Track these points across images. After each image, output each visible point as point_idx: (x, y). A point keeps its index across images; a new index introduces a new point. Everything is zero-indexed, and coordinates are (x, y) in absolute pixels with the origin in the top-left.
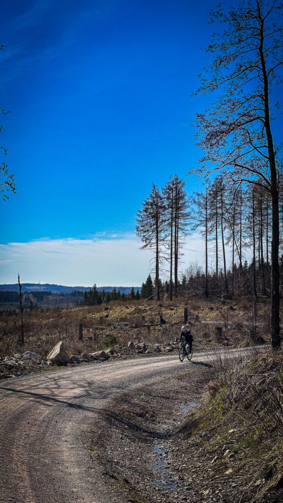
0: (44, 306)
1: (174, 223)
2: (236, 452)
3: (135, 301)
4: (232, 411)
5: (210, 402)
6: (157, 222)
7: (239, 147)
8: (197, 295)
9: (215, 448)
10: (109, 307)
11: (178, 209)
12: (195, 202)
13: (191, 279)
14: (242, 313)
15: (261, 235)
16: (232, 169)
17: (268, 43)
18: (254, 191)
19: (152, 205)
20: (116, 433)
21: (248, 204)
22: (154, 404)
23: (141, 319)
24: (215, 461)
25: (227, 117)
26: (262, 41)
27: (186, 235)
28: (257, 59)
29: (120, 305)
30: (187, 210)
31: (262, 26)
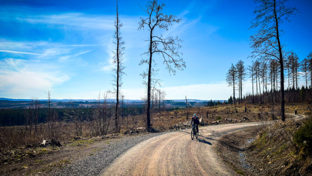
0: (194, 107)
1: (240, 77)
2: (272, 156)
3: (226, 105)
4: (269, 142)
5: (260, 139)
6: (234, 77)
7: (267, 47)
8: (249, 103)
9: (263, 155)
10: (217, 107)
11: (242, 72)
12: (248, 69)
13: (247, 97)
14: (267, 109)
15: (274, 80)
16: (264, 55)
17: (277, 8)
18: (271, 64)
19: (232, 71)
20: (225, 148)
21: (269, 69)
22: (237, 139)
23: (229, 111)
24: (264, 159)
25: (262, 36)
26: (275, 8)
27: (245, 81)
28: (273, 14)
29: (221, 106)
30: (245, 72)
31: (275, 2)
